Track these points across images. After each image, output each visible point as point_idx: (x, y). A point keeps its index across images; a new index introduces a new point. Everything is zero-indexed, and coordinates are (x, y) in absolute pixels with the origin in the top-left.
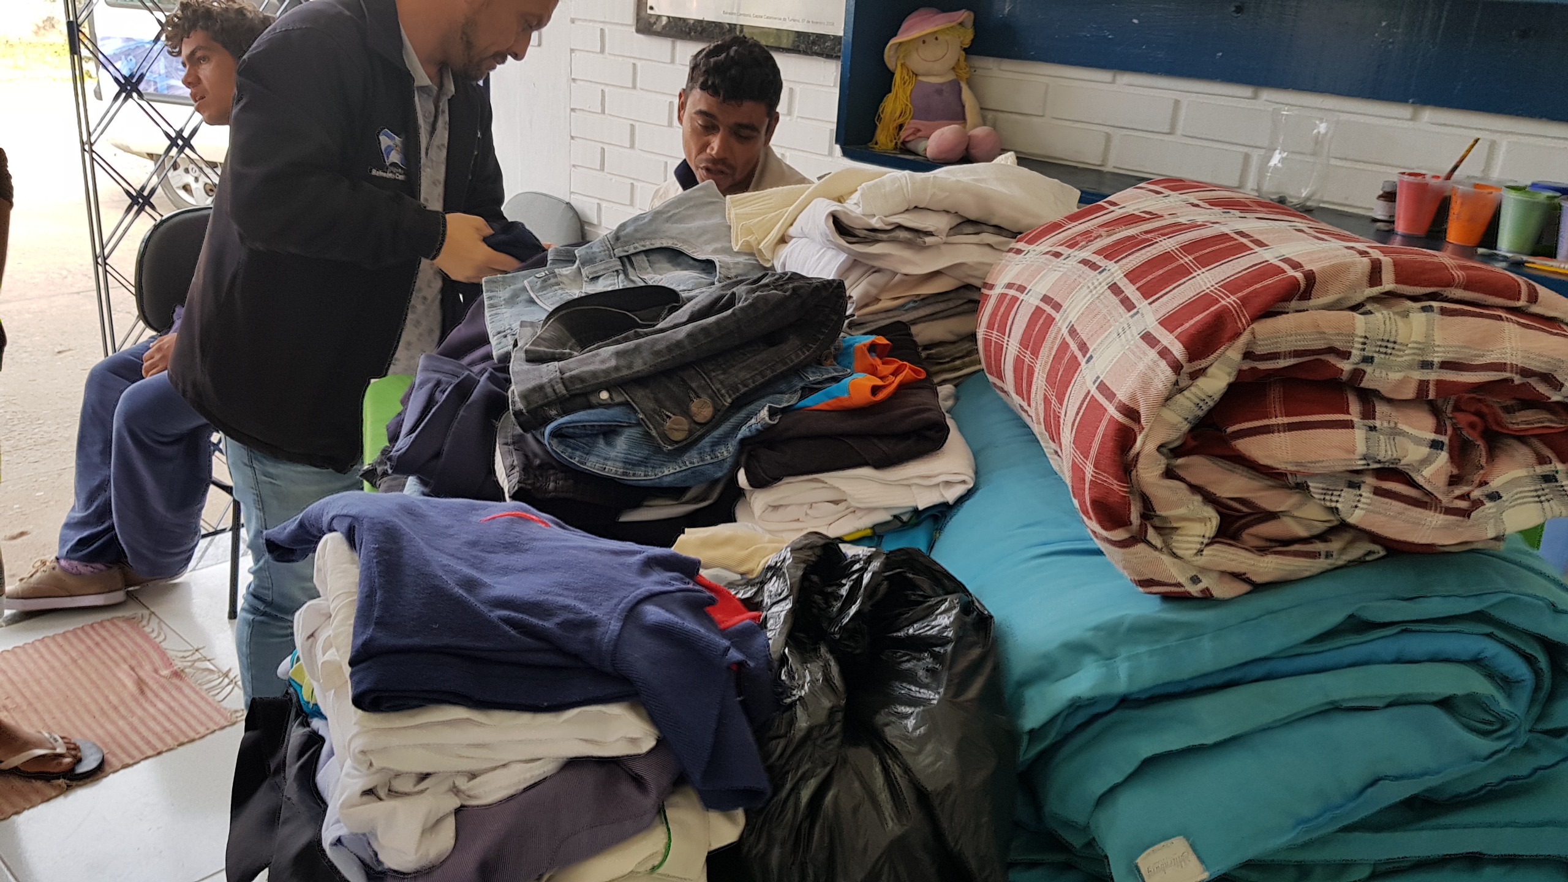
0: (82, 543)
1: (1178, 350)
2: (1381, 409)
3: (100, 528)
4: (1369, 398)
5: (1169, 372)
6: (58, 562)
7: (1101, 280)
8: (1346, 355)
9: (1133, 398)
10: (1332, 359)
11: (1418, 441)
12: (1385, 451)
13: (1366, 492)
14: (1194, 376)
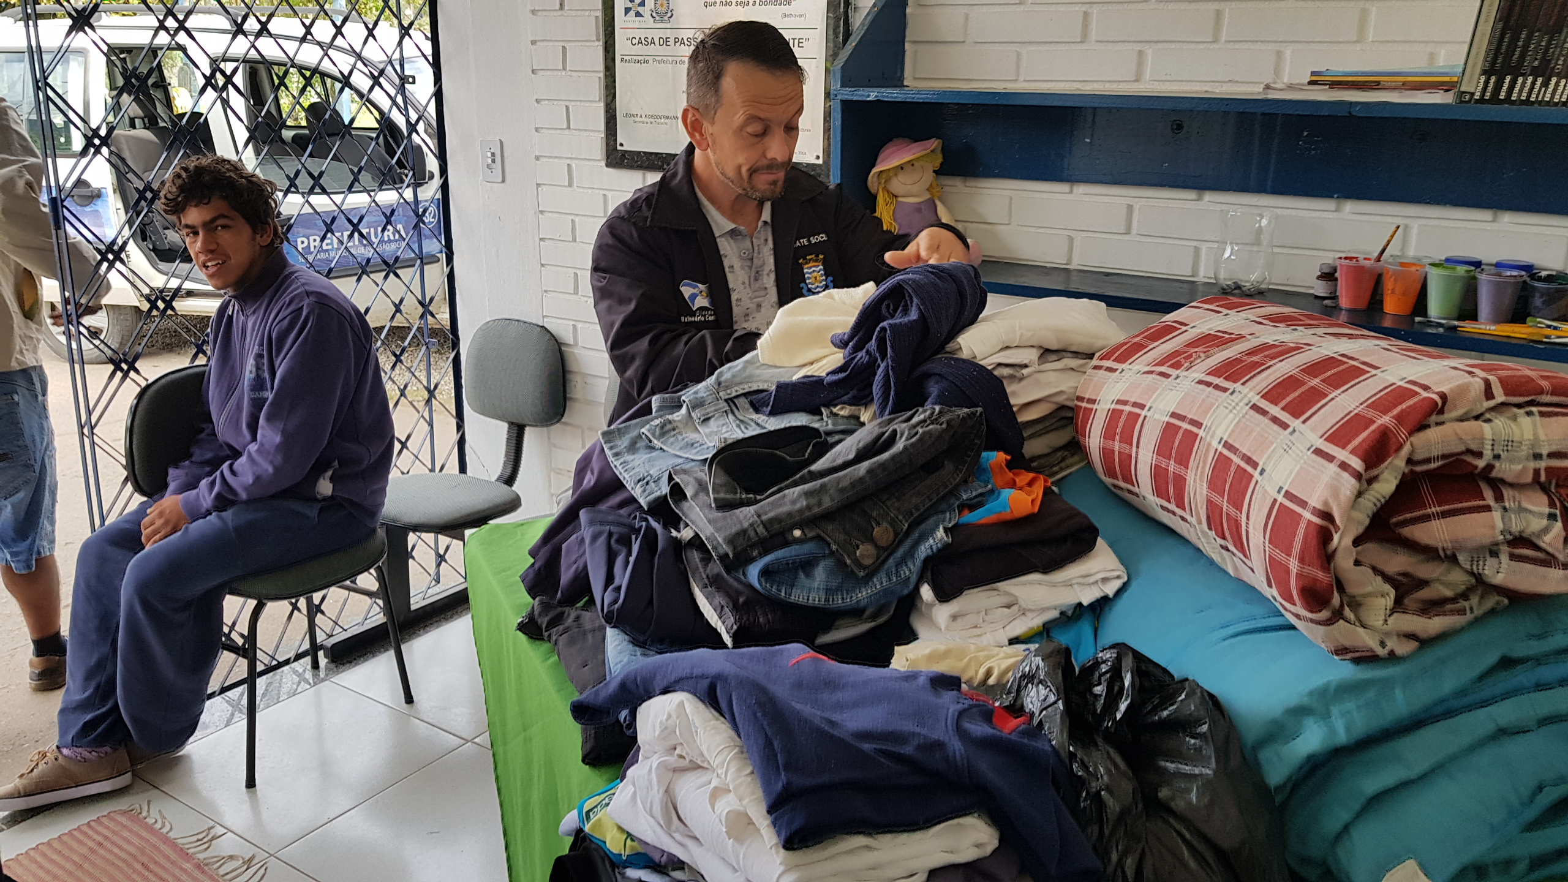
0: (88, 727)
1: (1357, 464)
2: (1507, 493)
3: (104, 709)
4: (1498, 485)
5: (1353, 481)
6: (60, 751)
7: (1237, 401)
8: (1479, 455)
9: (1326, 503)
10: (1469, 459)
11: (1540, 515)
12: (1516, 525)
13: (1504, 558)
14: (1370, 481)
